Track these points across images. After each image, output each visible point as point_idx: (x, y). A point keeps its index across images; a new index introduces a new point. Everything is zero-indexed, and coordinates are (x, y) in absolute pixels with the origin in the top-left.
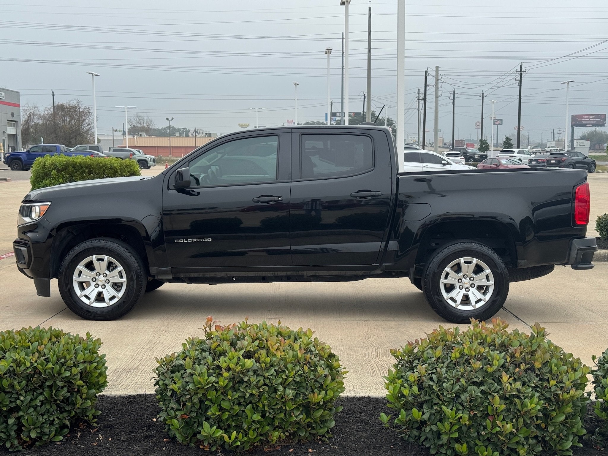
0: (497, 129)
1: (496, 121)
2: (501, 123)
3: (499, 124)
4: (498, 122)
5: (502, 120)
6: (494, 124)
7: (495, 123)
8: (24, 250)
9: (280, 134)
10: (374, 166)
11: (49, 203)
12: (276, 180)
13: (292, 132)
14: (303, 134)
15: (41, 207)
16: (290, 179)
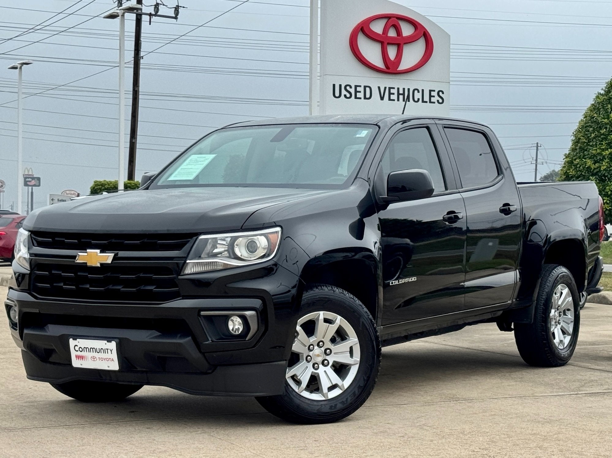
0: (32, 193)
1: (30, 180)
2: (38, 184)
3: (35, 185)
4: (33, 182)
5: (39, 179)
6: (26, 184)
7: (28, 183)
8: (251, 316)
9: (430, 126)
10: (502, 173)
11: (278, 229)
12: (446, 189)
13: (436, 124)
14: (445, 127)
15: (270, 236)
16: (457, 189)
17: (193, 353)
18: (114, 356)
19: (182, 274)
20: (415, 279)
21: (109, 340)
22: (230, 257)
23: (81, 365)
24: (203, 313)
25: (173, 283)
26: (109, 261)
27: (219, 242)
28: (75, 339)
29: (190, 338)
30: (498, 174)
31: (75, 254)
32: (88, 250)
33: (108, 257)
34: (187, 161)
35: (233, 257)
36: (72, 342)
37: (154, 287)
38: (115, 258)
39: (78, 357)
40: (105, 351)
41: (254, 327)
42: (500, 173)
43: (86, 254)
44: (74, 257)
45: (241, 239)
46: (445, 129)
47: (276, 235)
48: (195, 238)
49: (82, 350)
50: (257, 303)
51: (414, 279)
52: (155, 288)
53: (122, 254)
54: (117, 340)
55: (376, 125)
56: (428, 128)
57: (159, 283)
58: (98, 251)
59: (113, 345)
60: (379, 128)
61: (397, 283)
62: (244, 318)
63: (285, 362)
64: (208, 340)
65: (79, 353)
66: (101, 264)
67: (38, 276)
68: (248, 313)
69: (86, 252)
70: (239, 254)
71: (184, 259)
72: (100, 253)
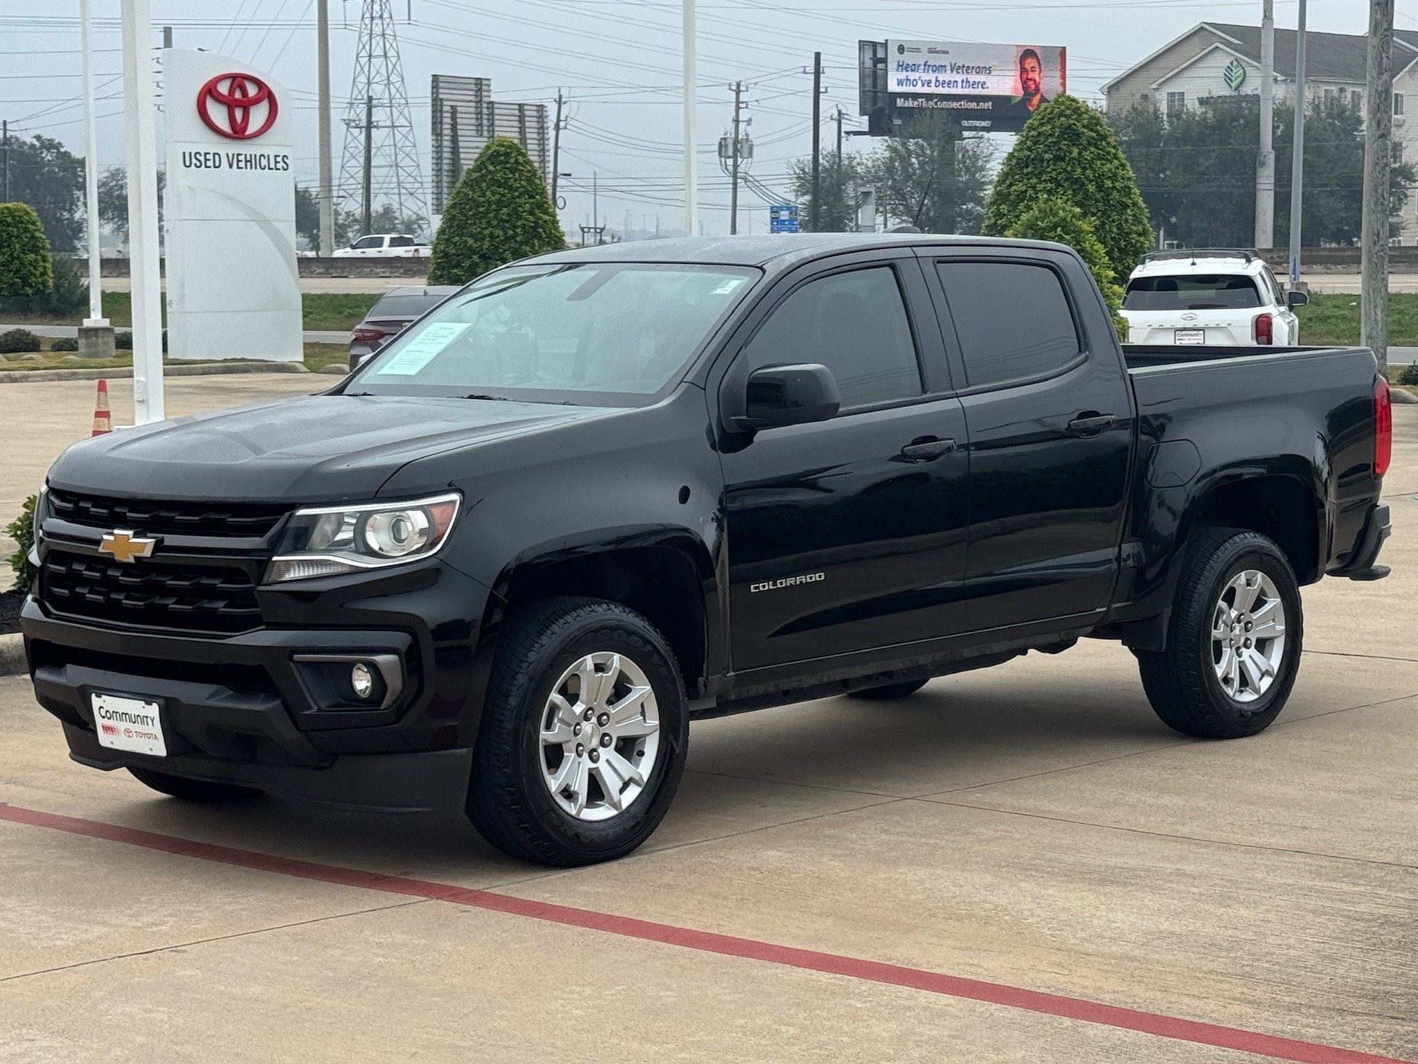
8: (388, 663)
9: (897, 262)
10: (1088, 348)
11: (455, 497)
12: (924, 391)
13: (917, 257)
14: (939, 262)
15: (435, 511)
16: (953, 389)
17: (286, 731)
18: (157, 729)
19: (265, 581)
20: (820, 576)
21: (148, 699)
22: (357, 552)
23: (112, 743)
24: (296, 657)
25: (248, 599)
26: (147, 553)
27: (347, 520)
28: (99, 696)
29: (279, 702)
30: (1080, 351)
31: (98, 537)
32: (116, 531)
33: (146, 545)
34: (421, 336)
35: (364, 550)
36: (96, 702)
37: (224, 603)
38: (159, 546)
39: (107, 729)
40: (144, 719)
41: (395, 682)
42: (1083, 347)
43: (111, 538)
44: (97, 542)
45: (377, 516)
46: (938, 265)
47: (450, 507)
48: (287, 514)
49: (111, 715)
50: (401, 639)
51: (818, 577)
52: (224, 607)
53: (171, 540)
54: (161, 700)
55: (761, 268)
56: (893, 267)
57: (233, 599)
58: (130, 533)
59: (154, 710)
60: (764, 272)
61: (771, 587)
62: (373, 668)
63: (464, 750)
64: (310, 708)
65: (106, 722)
66: (136, 558)
67: (54, 574)
68: (380, 659)
69: (112, 534)
70: (376, 547)
71: (268, 554)
72: (135, 536)
